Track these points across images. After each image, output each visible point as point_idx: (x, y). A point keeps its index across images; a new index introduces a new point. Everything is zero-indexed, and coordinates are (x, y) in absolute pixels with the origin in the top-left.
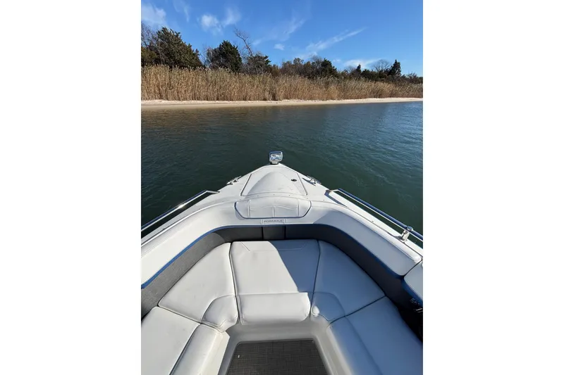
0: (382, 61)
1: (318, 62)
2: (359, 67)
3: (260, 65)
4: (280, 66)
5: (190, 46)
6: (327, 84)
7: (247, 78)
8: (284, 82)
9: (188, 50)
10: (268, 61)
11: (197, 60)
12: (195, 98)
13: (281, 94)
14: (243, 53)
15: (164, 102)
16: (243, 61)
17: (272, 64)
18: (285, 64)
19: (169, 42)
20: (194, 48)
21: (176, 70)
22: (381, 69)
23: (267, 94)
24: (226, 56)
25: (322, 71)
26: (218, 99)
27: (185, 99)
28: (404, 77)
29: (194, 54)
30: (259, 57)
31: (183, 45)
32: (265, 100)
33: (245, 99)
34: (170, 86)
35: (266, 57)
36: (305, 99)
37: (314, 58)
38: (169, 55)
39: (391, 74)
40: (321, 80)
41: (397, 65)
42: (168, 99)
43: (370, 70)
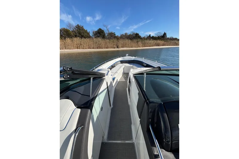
0: (159, 33)
1: (134, 34)
2: (150, 35)
3: (112, 36)
4: (119, 36)
5: (87, 30)
6: (138, 42)
7: (108, 41)
8: (121, 42)
9: (86, 31)
10: (115, 34)
11: (89, 35)
12: (89, 48)
13: (120, 45)
14: (106, 32)
15: (78, 50)
16: (106, 35)
17: (116, 35)
18: (121, 35)
19: (80, 29)
20: (88, 31)
21: (83, 39)
22: (159, 35)
23: (115, 46)
24: (100, 33)
25: (136, 37)
26: (97, 48)
27: (86, 49)
28: (168, 38)
29: (88, 33)
30: (112, 33)
31: (85, 30)
32: (114, 48)
33: (107, 48)
34: (81, 44)
35: (114, 33)
36: (129, 47)
37: (132, 32)
38: (80, 33)
39: (163, 37)
40: (135, 40)
41: (165, 34)
42: (80, 49)
43: (155, 36)
